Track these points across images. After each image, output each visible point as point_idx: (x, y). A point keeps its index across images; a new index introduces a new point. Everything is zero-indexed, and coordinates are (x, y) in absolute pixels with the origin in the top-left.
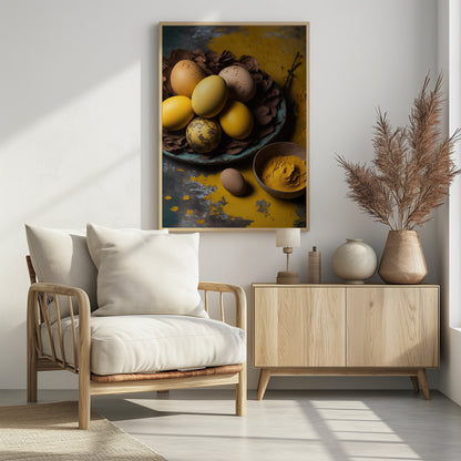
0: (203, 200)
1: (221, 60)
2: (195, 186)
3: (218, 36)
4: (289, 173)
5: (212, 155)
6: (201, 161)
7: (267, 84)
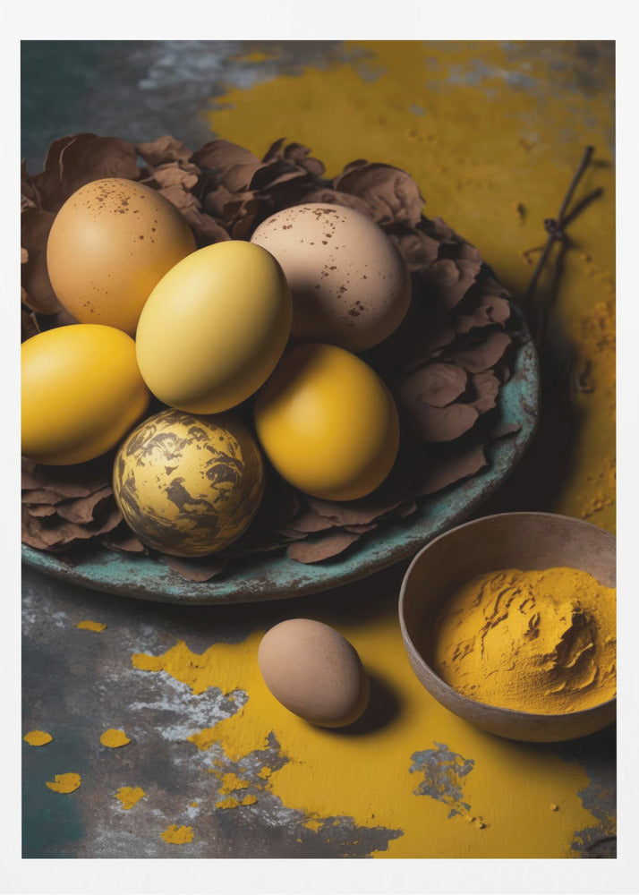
0: (188, 748)
1: (262, 179)
2: (153, 688)
3: (246, 80)
4: (551, 638)
5: (223, 564)
6: (176, 590)
7: (460, 278)
